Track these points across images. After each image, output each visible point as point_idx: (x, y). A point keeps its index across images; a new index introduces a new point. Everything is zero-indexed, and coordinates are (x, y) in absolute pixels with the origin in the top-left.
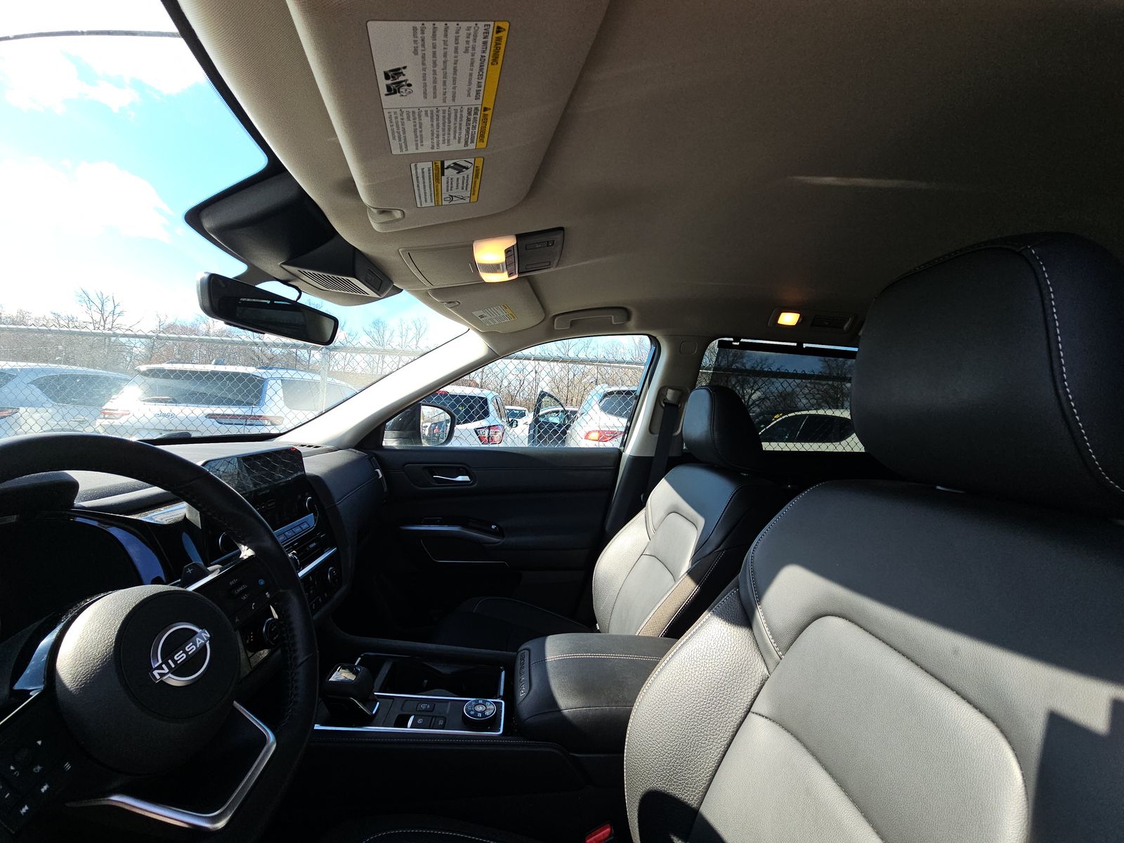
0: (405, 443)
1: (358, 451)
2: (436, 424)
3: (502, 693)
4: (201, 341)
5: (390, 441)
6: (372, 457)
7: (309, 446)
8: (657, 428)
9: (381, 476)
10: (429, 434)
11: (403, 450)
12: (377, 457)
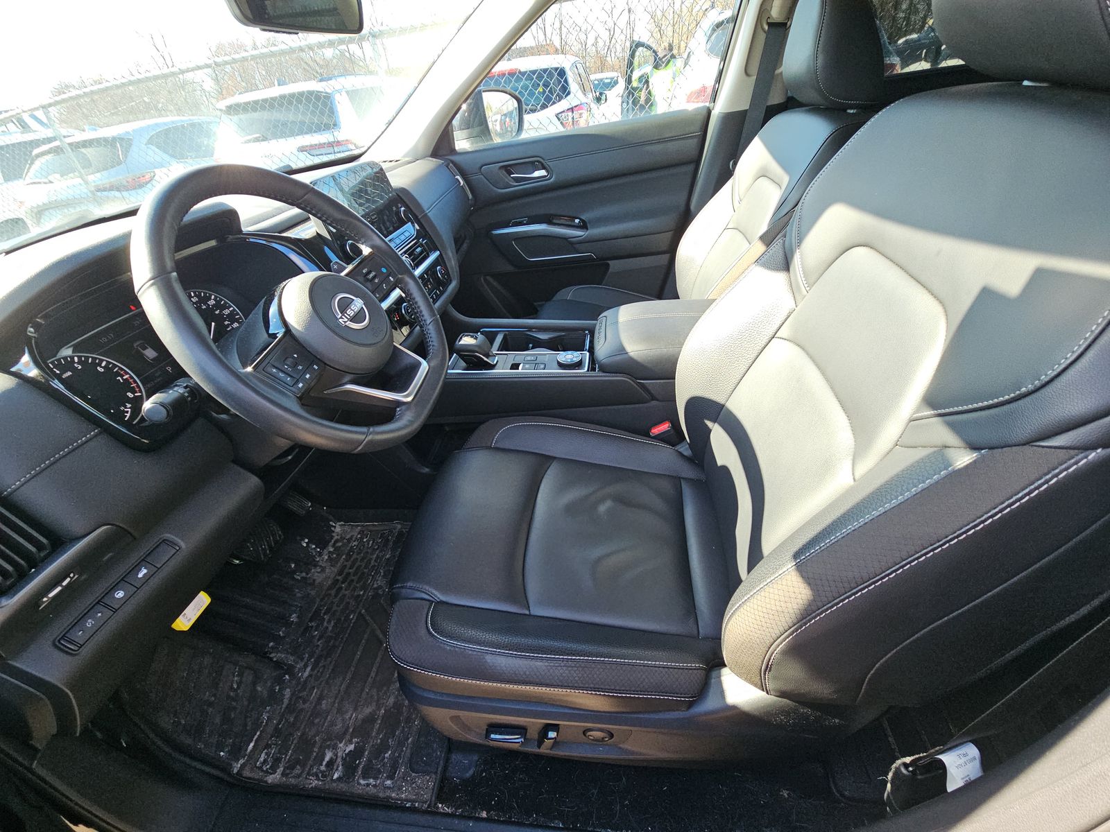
0: (477, 143)
1: (434, 160)
2: (505, 115)
3: (587, 348)
4: (254, 58)
5: (462, 143)
6: (449, 164)
7: (391, 161)
8: (754, 69)
9: (462, 183)
10: (501, 129)
11: (476, 151)
12: (453, 162)
